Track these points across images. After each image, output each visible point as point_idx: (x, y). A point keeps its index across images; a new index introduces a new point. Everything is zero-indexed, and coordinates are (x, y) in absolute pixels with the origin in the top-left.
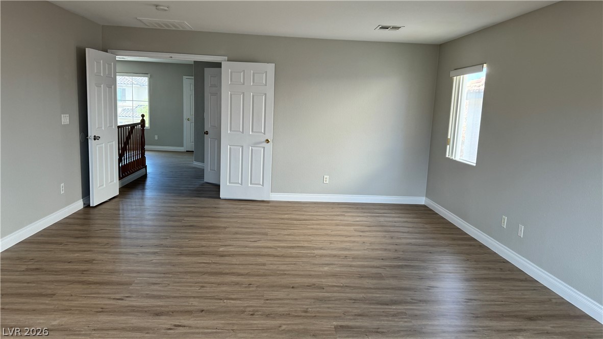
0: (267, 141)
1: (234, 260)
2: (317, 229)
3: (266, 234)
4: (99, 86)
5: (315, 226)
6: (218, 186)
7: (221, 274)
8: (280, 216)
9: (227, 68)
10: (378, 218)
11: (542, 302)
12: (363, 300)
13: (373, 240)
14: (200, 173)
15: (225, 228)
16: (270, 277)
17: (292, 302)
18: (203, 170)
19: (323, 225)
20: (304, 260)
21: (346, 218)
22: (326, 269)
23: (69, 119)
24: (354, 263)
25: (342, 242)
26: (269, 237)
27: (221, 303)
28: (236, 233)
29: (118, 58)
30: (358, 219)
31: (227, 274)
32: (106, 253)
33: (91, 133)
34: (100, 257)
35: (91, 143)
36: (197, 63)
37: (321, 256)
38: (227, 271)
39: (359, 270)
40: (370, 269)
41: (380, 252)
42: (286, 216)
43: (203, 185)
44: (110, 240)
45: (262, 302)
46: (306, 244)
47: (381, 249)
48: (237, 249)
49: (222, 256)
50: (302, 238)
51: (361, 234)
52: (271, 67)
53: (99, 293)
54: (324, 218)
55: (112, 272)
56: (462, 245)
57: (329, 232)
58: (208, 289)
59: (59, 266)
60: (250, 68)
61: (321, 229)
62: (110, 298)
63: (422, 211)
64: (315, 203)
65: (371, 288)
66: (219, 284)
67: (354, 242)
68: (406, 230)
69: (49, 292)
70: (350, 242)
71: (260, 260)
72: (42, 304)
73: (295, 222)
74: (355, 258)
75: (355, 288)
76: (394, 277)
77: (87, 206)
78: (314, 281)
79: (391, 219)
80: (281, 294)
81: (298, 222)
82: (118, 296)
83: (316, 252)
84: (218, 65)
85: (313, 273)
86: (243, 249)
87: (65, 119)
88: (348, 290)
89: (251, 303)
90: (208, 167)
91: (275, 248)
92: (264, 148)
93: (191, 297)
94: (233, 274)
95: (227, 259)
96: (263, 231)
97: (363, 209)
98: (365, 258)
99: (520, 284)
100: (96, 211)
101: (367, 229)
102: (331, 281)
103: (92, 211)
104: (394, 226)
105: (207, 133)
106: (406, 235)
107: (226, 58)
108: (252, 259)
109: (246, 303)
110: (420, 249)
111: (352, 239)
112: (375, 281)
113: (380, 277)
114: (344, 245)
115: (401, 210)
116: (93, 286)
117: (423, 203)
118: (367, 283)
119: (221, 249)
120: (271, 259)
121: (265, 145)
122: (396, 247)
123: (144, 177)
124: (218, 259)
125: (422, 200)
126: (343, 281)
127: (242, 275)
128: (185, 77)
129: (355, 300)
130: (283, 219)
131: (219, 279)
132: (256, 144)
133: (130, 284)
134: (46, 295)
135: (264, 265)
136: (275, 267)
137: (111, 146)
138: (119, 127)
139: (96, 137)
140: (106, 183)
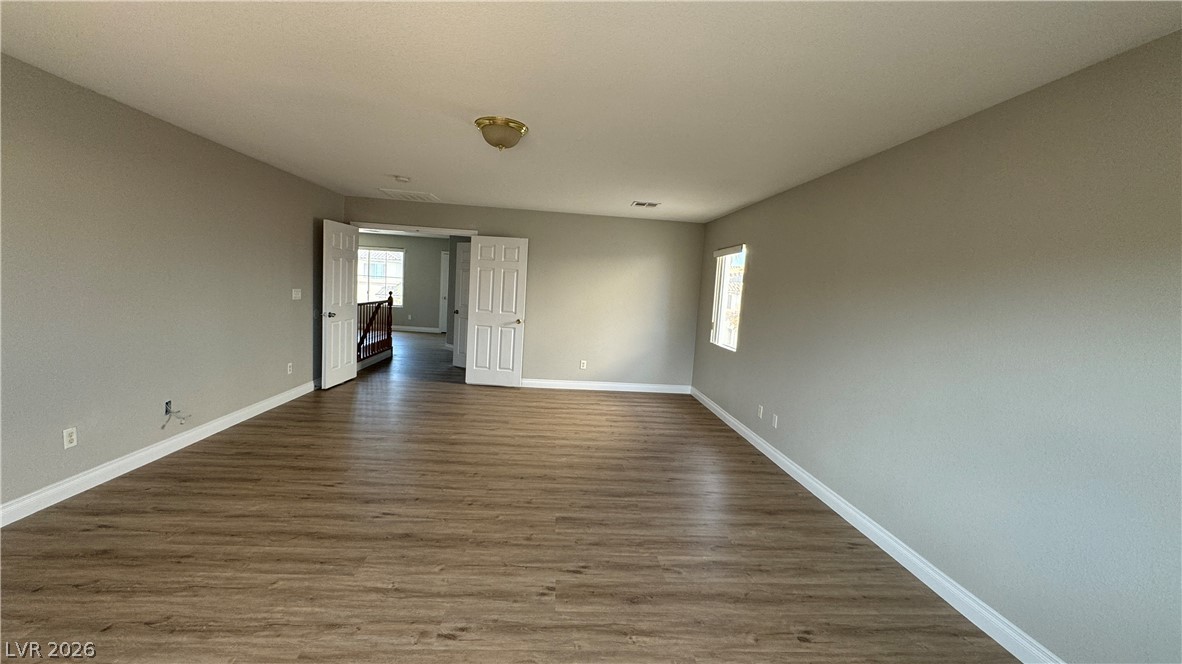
0: (519, 321)
1: (465, 449)
2: (565, 418)
3: (506, 422)
4: (337, 260)
5: (564, 416)
6: (464, 369)
7: (448, 462)
8: (527, 404)
9: (478, 243)
10: (634, 408)
11: (787, 496)
12: (595, 493)
13: (622, 430)
14: (449, 357)
15: (464, 414)
16: (501, 467)
17: (517, 493)
18: (452, 352)
19: (572, 414)
20: (542, 450)
21: (600, 407)
22: (564, 459)
23: (300, 294)
24: (596, 454)
25: (589, 432)
26: (509, 426)
27: (440, 492)
28: (474, 421)
29: (361, 230)
30: (613, 408)
31: (453, 462)
32: (328, 438)
33: (326, 310)
34: (319, 442)
35: (326, 321)
36: (453, 238)
37: (562, 446)
38: (454, 459)
39: (600, 461)
40: (611, 461)
41: (628, 443)
42: (534, 404)
43: (451, 369)
44: (335, 425)
45: (485, 492)
46: (548, 434)
47: (629, 440)
48: (472, 438)
49: (453, 444)
50: (545, 427)
51: (613, 424)
52: (523, 243)
53: (309, 479)
54: (576, 406)
55: (328, 458)
56: (719, 436)
57: (578, 422)
58: (429, 477)
59: (273, 451)
60: (502, 243)
61: (570, 418)
62: (319, 485)
63: (688, 401)
64: (570, 391)
65: (607, 480)
66: (442, 473)
67: (602, 432)
68: (663, 420)
69: (256, 477)
70: (598, 432)
71: (493, 449)
72: (245, 489)
73: (542, 410)
74: (598, 449)
75: (589, 479)
76: (636, 469)
77: (318, 389)
78: (547, 472)
79: (650, 409)
80: (508, 485)
81: (546, 411)
82: (329, 483)
83: (556, 442)
84: (468, 240)
85: (547, 464)
86: (476, 438)
87: (297, 294)
88: (581, 481)
89: (471, 493)
90: (456, 349)
91: (512, 437)
92: (515, 329)
93: (408, 485)
94: (459, 463)
95: (457, 448)
96: (504, 419)
97: (621, 397)
98: (607, 449)
99: (769, 477)
101: (620, 419)
102: (565, 472)
103: (323, 394)
104: (651, 416)
105: (457, 312)
106: (661, 426)
107: (477, 232)
108: (484, 449)
109: (465, 493)
110: (672, 440)
111: (602, 429)
112: (613, 473)
113: (620, 468)
114: (590, 436)
115: (662, 399)
116: (304, 472)
117: (689, 393)
118: (603, 474)
119: (454, 437)
120: (506, 448)
121: (516, 325)
122: (646, 438)
123: (389, 360)
124: (448, 448)
125: (687, 390)
126: (578, 473)
127: (470, 464)
128: (443, 253)
129: (586, 492)
130: (529, 407)
131: (445, 468)
132: (506, 325)
133: (346, 471)
134: (251, 480)
135: (497, 454)
136: (507, 457)
137: (349, 324)
138: (359, 305)
139: (330, 315)
140: (341, 364)
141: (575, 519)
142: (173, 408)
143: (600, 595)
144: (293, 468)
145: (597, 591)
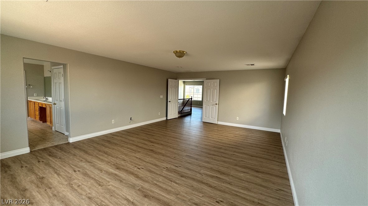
0: (216, 104)
4: (172, 88)
9: (206, 82)
33: (169, 100)
35: (168, 103)
52: (218, 81)
60: (212, 81)
63: (274, 134)
64: (232, 127)
77: (167, 119)
87: (161, 97)
100: (169, 121)
107: (206, 79)
117: (279, 132)
121: (216, 105)
123: (190, 114)
132: (213, 105)
139: (170, 102)
140: (173, 114)
141: (191, 156)
142: (132, 119)
143: (176, 173)
144: (146, 134)
145: (176, 171)
